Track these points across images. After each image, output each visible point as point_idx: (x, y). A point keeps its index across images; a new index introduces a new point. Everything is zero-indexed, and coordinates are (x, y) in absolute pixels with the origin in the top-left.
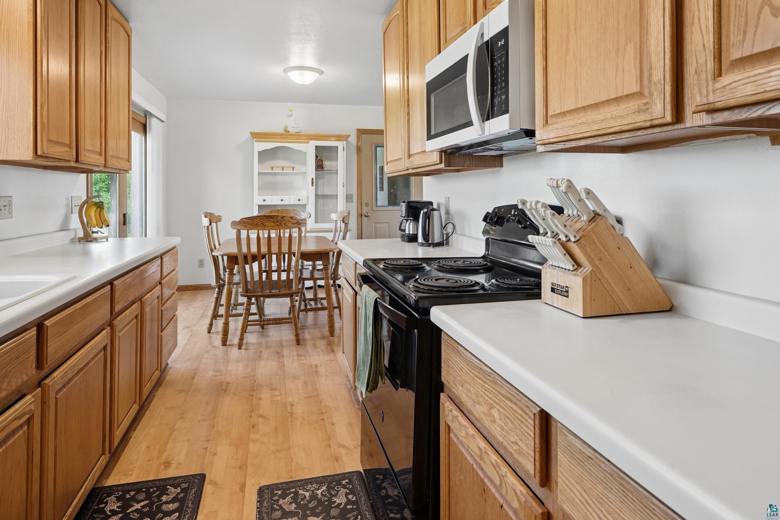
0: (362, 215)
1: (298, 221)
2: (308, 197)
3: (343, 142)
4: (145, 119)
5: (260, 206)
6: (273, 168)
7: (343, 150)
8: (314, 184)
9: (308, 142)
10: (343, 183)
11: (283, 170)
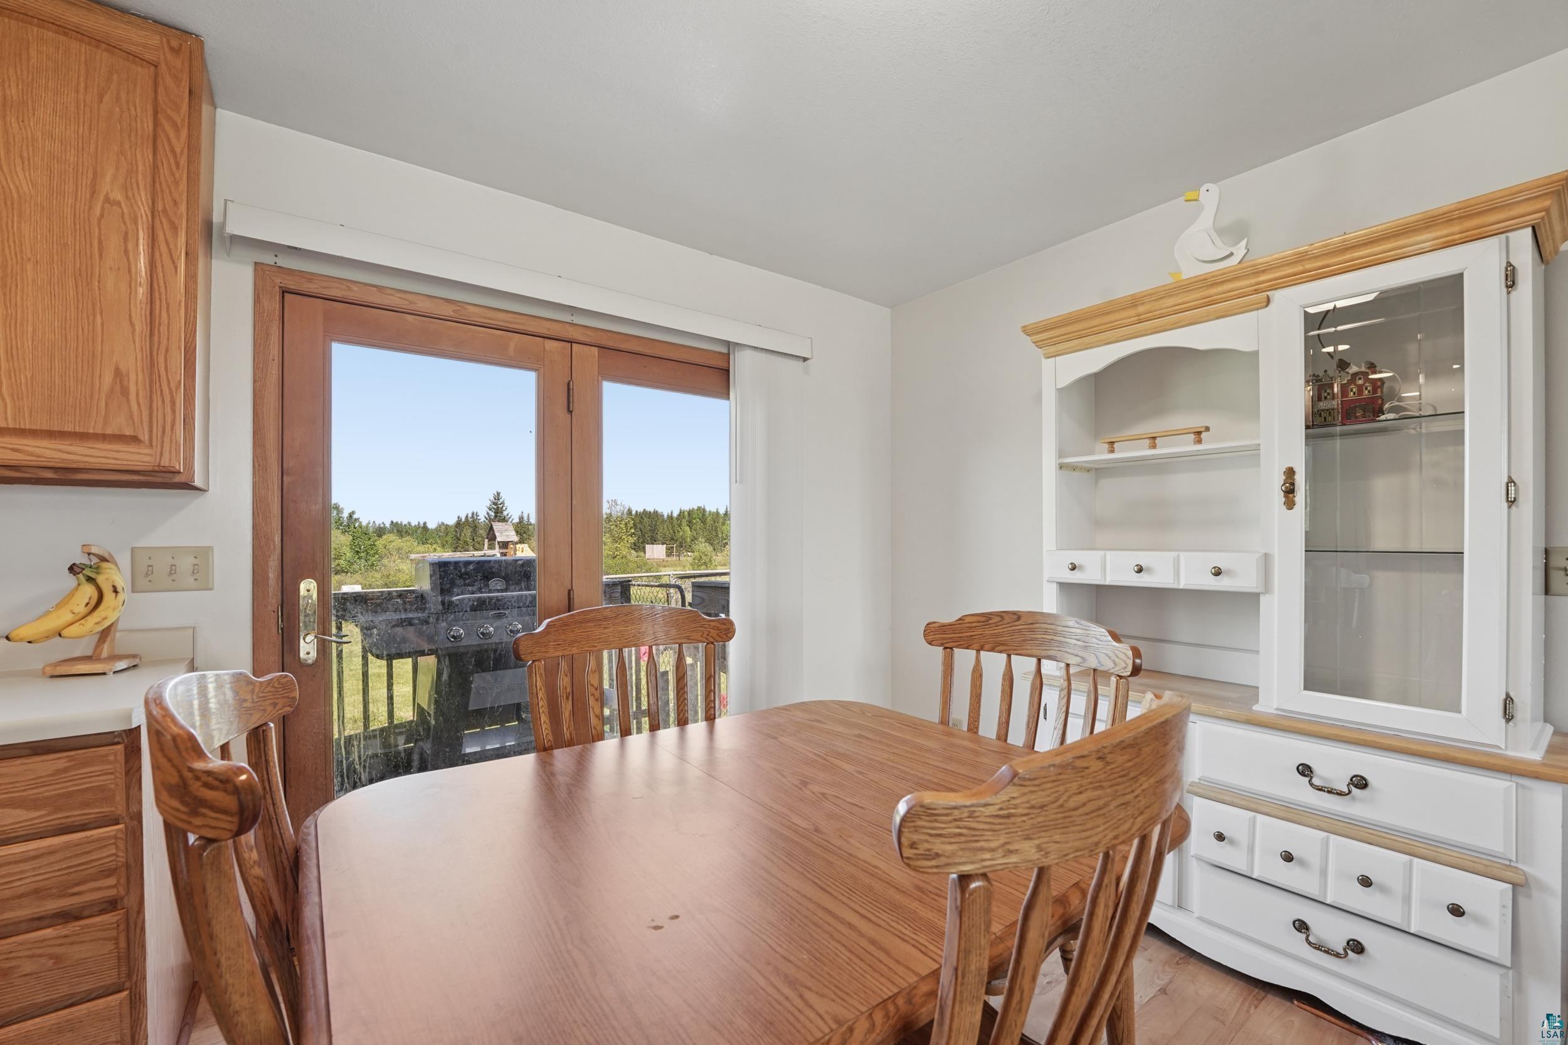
2: (1267, 558)
3: (1503, 236)
4: (727, 357)
5: (1064, 586)
6: (1113, 443)
7: (1507, 287)
8: (1300, 497)
9: (1266, 300)
10: (1511, 481)
11: (1154, 446)
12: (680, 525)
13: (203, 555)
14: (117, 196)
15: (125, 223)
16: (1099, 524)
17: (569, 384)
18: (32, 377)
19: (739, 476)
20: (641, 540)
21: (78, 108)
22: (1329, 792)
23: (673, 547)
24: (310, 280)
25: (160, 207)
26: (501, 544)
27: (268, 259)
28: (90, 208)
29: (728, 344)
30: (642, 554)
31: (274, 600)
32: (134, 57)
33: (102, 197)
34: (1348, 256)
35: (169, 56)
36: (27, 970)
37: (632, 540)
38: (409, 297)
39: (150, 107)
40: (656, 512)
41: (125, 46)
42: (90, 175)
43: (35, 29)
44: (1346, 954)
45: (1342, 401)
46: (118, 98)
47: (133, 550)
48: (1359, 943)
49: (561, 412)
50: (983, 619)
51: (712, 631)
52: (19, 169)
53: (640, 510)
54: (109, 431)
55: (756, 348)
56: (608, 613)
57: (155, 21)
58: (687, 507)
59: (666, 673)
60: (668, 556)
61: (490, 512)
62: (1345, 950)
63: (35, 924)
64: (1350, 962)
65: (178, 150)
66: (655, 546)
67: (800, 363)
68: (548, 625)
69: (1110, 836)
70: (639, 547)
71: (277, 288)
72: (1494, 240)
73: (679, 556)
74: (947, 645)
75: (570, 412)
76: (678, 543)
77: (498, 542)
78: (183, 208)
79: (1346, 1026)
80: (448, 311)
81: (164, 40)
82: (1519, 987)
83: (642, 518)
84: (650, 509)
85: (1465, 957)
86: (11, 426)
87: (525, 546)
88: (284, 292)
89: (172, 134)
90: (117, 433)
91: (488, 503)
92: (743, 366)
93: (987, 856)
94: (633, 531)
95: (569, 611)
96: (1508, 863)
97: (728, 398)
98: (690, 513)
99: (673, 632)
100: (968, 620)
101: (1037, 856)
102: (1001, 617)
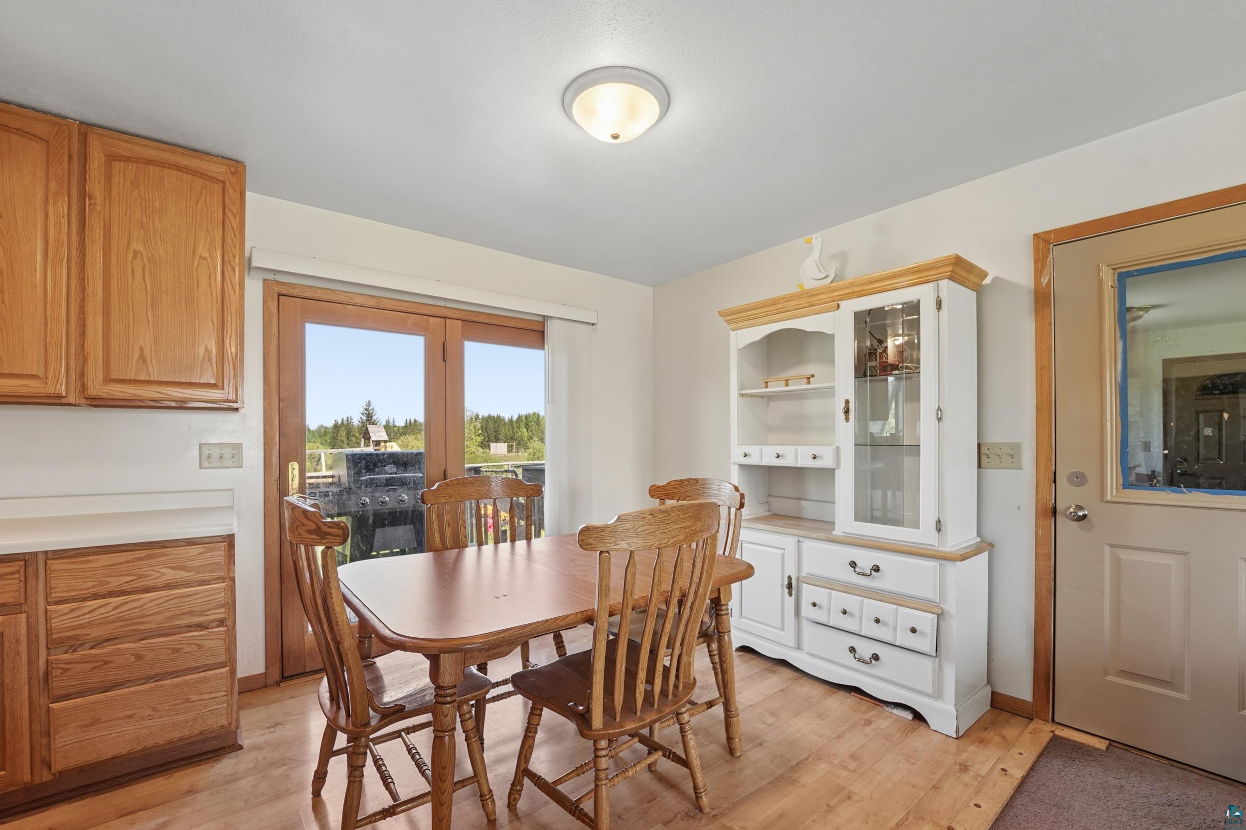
0: (1054, 511)
1: (319, 528)
2: (838, 449)
3: (936, 282)
4: (543, 323)
5: (742, 466)
6: (767, 382)
7: (938, 309)
8: (852, 415)
9: (837, 306)
10: (939, 409)
11: (787, 385)
12: (518, 427)
13: (238, 447)
14: (205, 254)
15: (209, 269)
16: (769, 429)
17: (444, 344)
18: (166, 354)
19: (551, 397)
20: (486, 439)
21: (187, 210)
22: (862, 575)
23: (512, 445)
24: (294, 288)
25: (226, 259)
26: (374, 443)
27: (271, 277)
28: (192, 262)
29: (544, 316)
30: (487, 450)
31: (275, 474)
32: (214, 180)
33: (198, 256)
34: (872, 286)
35: (230, 176)
36: (187, 650)
37: (479, 439)
38: (350, 295)
39: (221, 205)
40: (499, 417)
41: (209, 174)
42: (193, 244)
43: (167, 170)
44: (871, 661)
45: (880, 363)
46: (205, 202)
47: (200, 445)
48: (877, 655)
49: (439, 360)
50: (680, 483)
51: (530, 490)
52: (159, 244)
53: (486, 415)
54: (202, 381)
55: (561, 319)
56: (471, 480)
57: (222, 157)
58: (524, 413)
59: (505, 531)
60: (509, 452)
61: (363, 417)
62: (870, 659)
63: (189, 629)
64: (873, 666)
65: (235, 228)
66: (498, 444)
67: (590, 327)
68: (439, 486)
69: (658, 543)
70: (485, 445)
71: (276, 294)
72: (931, 285)
73: (518, 452)
74: (662, 498)
75: (444, 360)
76: (517, 441)
77: (373, 441)
78: (237, 260)
79: (874, 702)
80: (372, 302)
81: (228, 168)
82: (940, 667)
83: (487, 421)
84: (494, 414)
85: (917, 654)
86: (156, 380)
87: (394, 444)
88: (279, 295)
89: (232, 219)
90: (206, 382)
91: (362, 410)
92: (553, 330)
93: (608, 545)
94: (480, 432)
95: (445, 480)
96: (936, 604)
97: (544, 349)
98: (527, 417)
99: (507, 491)
100: (672, 483)
101: (627, 546)
102: (689, 481)
